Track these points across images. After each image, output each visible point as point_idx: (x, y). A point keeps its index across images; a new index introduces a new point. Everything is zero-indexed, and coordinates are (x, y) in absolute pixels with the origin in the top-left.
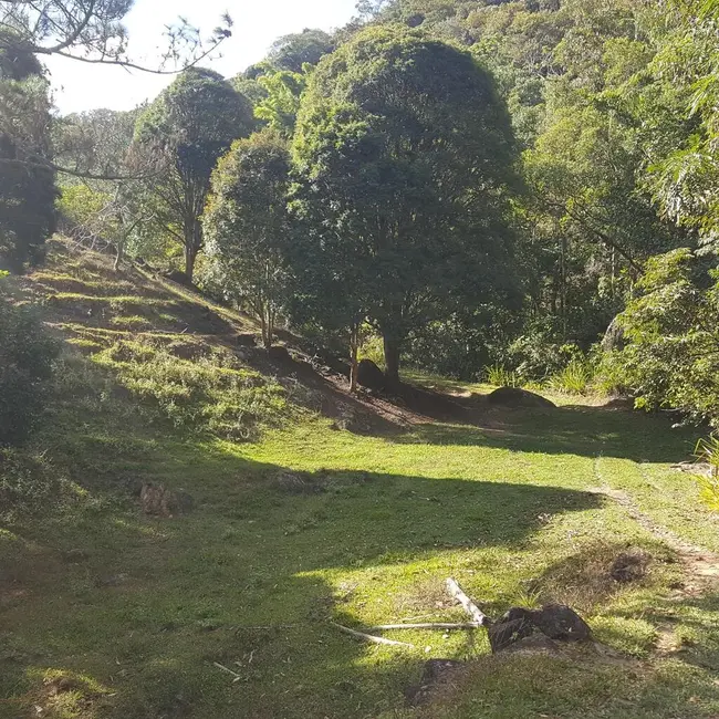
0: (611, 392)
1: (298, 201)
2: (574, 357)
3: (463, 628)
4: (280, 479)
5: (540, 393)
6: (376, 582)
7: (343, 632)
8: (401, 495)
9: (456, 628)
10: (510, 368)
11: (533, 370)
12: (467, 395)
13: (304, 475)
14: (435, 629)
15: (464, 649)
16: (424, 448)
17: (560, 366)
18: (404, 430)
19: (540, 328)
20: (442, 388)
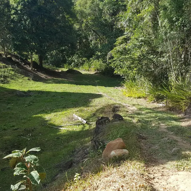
0: (95, 71)
1: (14, 15)
2: (86, 61)
3: (81, 124)
4: (18, 93)
5: (78, 70)
6: (55, 116)
7: (52, 127)
8: (53, 96)
9: (80, 124)
10: (70, 64)
11: (76, 65)
12: (60, 71)
13: (24, 92)
14: (75, 125)
15: (83, 128)
16: (54, 85)
17: (82, 64)
18: (47, 80)
19: (77, 54)
20: (53, 69)
